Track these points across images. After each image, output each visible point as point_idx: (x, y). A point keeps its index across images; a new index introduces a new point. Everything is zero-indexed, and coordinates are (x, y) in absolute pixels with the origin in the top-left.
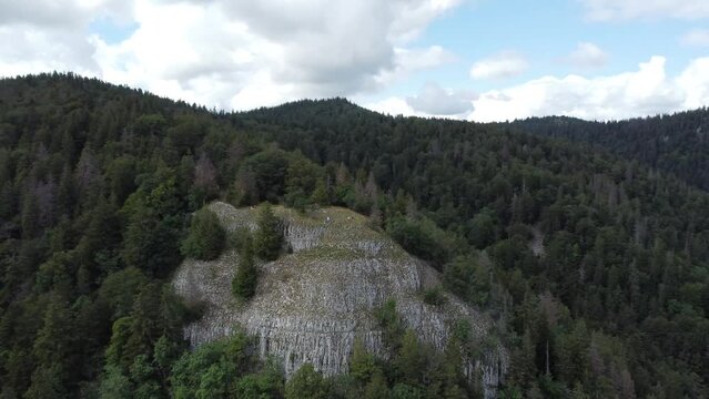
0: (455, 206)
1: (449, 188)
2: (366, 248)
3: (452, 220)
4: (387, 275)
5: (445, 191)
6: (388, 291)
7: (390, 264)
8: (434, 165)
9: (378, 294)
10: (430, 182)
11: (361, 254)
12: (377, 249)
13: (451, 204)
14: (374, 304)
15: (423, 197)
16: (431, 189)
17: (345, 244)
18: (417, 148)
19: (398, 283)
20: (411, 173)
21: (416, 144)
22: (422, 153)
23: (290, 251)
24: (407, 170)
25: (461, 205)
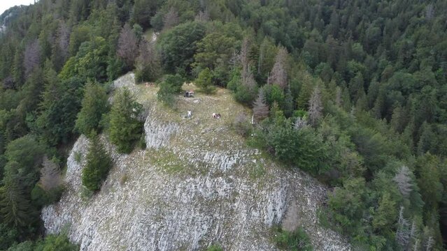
0: (434, 70)
1: (432, 52)
2: (214, 161)
3: (427, 83)
4: (234, 201)
5: (428, 54)
6: (228, 224)
7: (242, 187)
8: (424, 30)
9: (213, 226)
10: (415, 45)
11: (203, 169)
12: (230, 163)
13: (429, 68)
14: (200, 242)
15: (405, 59)
16: (415, 52)
17: (189, 154)
18: (412, 12)
19: (244, 215)
20: (400, 35)
21: (411, 9)
22: (415, 17)
23: (144, 146)
24: (397, 32)
25: (441, 70)
